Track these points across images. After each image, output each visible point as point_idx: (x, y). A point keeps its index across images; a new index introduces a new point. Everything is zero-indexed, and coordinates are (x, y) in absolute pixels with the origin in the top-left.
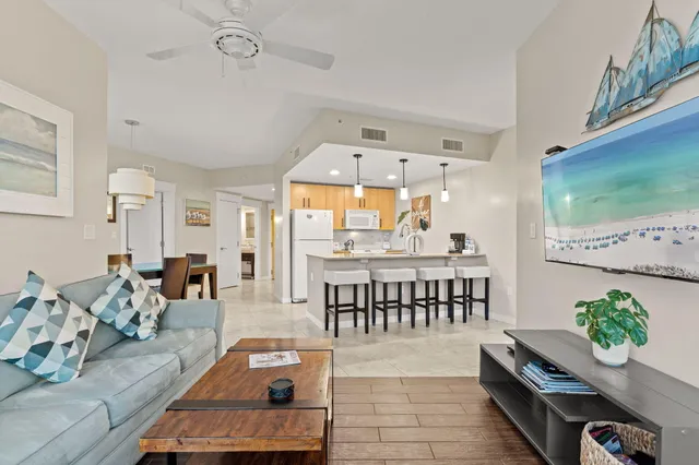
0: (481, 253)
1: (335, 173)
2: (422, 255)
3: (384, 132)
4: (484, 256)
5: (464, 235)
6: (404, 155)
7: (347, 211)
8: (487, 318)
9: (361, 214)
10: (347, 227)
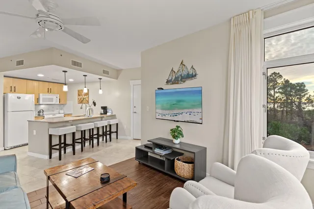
0: (114, 114)
1: (41, 75)
2: (93, 116)
3: (81, 64)
4: (115, 115)
5: (106, 107)
6: (85, 74)
7: (41, 95)
8: (117, 138)
9: (48, 96)
10: (41, 103)
